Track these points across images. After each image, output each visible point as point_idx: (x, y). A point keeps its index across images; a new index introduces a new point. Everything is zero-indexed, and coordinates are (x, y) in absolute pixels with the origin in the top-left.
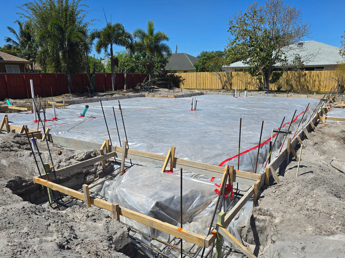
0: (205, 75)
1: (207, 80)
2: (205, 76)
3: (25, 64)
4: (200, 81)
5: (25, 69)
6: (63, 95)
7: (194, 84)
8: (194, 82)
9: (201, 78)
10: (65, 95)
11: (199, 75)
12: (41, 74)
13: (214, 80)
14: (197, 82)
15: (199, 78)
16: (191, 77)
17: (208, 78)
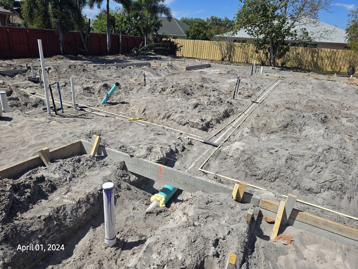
0: (203, 43)
1: (204, 49)
2: (203, 45)
3: (7, 16)
4: (197, 49)
5: (6, 22)
6: (55, 56)
7: (190, 52)
8: (191, 51)
9: (199, 47)
10: (57, 56)
11: (197, 43)
12: (28, 29)
13: (212, 50)
14: (194, 50)
15: (196, 46)
16: (187, 45)
17: (207, 48)
